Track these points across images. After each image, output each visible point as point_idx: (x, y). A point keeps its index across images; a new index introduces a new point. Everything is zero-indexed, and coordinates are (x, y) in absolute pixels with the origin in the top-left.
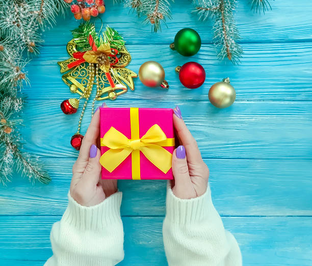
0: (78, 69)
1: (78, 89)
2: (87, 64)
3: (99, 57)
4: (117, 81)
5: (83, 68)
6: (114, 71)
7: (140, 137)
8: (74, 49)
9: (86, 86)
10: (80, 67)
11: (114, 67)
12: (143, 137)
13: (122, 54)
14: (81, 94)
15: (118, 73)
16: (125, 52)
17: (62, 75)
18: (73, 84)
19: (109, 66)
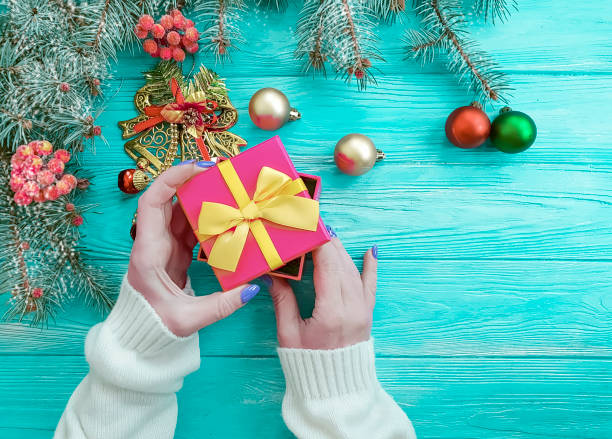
0: (151, 133)
1: (150, 164)
2: (167, 124)
3: (187, 114)
4: (215, 152)
5: (160, 130)
6: (209, 137)
7: (251, 199)
8: (147, 101)
9: (163, 160)
10: (156, 130)
11: (210, 130)
12: (256, 195)
13: (223, 109)
14: (154, 172)
15: (216, 139)
16: (229, 105)
17: (125, 142)
18: (143, 157)
19: (202, 128)
